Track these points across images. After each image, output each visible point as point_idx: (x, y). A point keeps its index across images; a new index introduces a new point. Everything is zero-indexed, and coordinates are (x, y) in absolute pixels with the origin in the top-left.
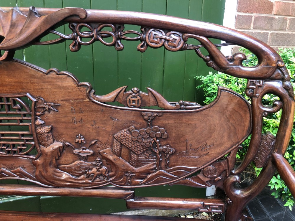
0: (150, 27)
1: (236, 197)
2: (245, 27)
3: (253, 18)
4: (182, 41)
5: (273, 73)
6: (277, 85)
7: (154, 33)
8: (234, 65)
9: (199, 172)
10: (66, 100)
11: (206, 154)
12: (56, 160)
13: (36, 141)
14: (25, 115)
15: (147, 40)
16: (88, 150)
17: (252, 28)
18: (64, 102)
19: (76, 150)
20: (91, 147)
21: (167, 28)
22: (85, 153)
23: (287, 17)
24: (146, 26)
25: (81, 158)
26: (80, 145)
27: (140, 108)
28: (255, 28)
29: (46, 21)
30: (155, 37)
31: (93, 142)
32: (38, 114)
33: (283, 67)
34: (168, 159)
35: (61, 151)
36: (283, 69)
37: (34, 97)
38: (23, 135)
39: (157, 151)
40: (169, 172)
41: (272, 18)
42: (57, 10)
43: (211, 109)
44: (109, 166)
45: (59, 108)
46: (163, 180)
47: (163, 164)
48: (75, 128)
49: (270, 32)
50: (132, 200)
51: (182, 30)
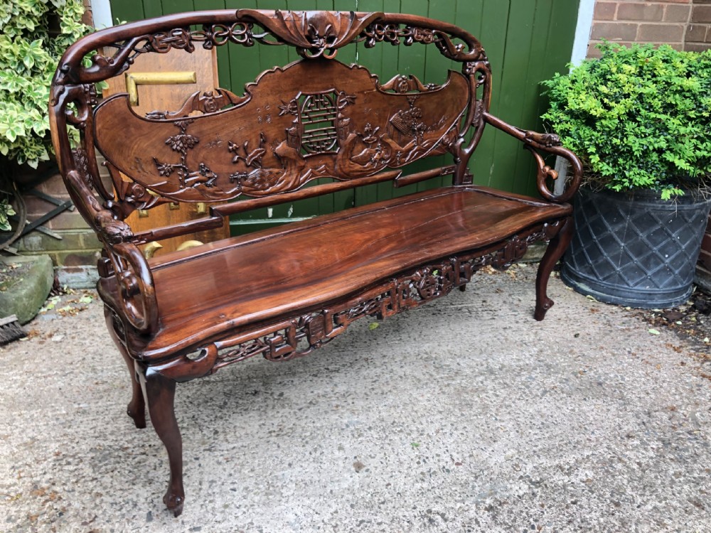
2: (607, 17)
3: (618, 5)
17: (615, 18)
23: (664, 4)
28: (619, 19)
41: (643, 5)
49: (640, 24)
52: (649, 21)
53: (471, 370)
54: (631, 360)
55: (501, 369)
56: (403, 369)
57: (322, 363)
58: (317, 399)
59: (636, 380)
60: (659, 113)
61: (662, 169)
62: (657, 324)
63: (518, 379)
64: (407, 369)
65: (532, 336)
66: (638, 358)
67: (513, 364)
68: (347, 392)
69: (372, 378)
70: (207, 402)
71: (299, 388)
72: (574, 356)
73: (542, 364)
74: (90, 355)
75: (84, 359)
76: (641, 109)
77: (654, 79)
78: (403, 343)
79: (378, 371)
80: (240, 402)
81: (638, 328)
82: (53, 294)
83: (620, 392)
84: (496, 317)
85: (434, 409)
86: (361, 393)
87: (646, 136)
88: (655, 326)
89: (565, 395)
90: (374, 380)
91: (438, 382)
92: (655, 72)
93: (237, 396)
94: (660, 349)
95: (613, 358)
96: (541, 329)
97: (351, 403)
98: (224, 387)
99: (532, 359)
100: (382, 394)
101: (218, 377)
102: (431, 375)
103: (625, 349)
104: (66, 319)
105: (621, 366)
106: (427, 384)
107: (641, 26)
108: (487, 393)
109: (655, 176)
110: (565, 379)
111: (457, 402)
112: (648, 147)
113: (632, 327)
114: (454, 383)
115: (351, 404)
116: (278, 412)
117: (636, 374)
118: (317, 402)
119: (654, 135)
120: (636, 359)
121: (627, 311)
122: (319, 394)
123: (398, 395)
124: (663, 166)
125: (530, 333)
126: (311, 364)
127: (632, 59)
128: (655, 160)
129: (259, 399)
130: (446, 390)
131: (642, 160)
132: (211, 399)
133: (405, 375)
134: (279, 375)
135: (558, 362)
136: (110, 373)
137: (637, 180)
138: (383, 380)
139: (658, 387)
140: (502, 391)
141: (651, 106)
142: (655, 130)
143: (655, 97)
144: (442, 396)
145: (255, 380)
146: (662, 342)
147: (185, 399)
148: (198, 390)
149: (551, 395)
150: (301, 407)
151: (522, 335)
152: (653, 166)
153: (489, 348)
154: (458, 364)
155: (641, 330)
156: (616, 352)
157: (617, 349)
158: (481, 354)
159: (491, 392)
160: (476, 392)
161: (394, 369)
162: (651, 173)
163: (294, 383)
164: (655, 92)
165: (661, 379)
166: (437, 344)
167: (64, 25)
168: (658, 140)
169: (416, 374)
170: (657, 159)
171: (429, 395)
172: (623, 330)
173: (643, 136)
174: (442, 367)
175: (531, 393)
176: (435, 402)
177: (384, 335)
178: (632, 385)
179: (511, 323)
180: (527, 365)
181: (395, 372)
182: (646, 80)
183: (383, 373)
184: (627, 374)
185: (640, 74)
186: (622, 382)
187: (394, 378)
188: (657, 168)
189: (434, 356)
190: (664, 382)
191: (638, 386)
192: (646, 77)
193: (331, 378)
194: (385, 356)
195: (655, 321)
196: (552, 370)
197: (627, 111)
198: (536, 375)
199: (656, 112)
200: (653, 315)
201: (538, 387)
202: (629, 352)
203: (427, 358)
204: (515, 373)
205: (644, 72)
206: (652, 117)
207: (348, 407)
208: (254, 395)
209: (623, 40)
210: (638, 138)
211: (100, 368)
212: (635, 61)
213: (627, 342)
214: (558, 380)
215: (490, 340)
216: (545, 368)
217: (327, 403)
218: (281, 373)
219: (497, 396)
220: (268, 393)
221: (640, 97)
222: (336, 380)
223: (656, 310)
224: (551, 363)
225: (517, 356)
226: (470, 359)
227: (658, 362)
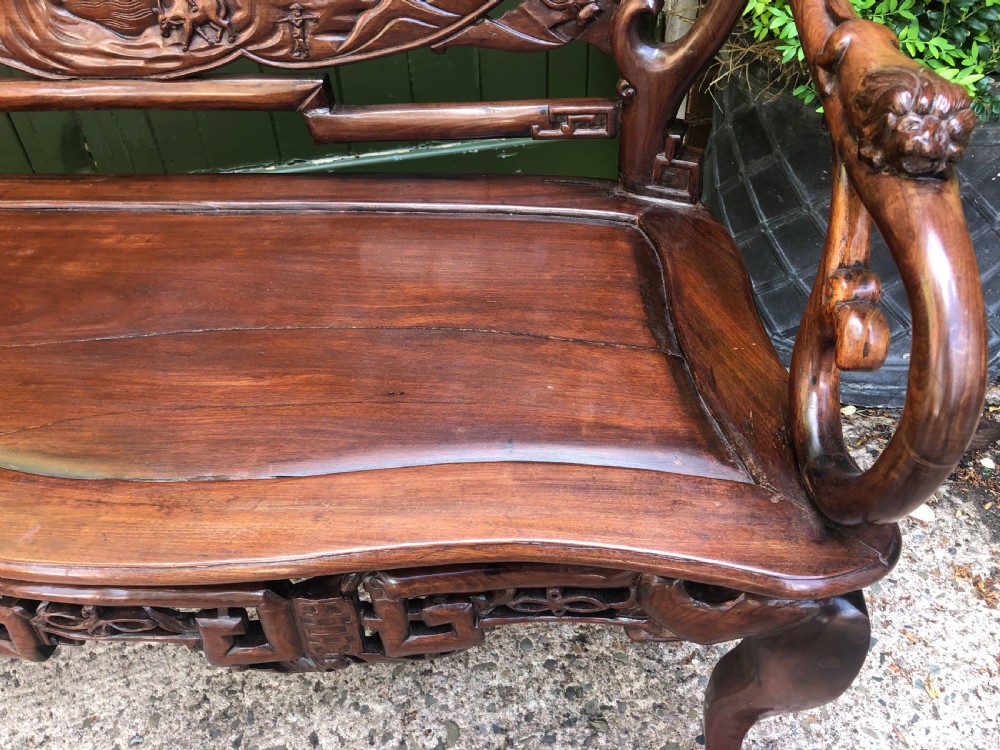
1: (644, 69)
46: (411, 32)
50: (322, 112)
73: (575, 708)
94: (935, 591)
99: (548, 688)
152: (977, 16)
162: (967, 46)
188: (991, 23)
224: (605, 702)
225: (505, 673)
226: (356, 705)
227: (932, 660)
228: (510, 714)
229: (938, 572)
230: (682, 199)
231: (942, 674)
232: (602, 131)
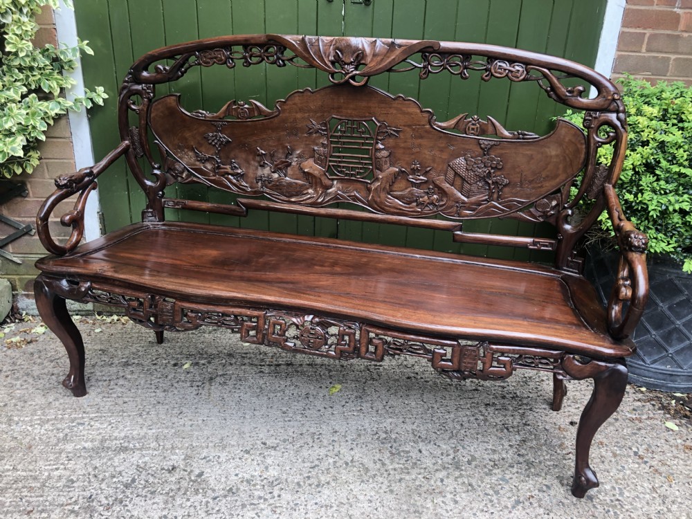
0: (496, 58)
1: (566, 231)
2: (634, 49)
3: (647, 35)
4: (525, 72)
5: (610, 105)
6: (613, 117)
7: (499, 64)
8: (572, 96)
9: (532, 205)
10: (409, 126)
11: (540, 187)
12: (390, 186)
13: (374, 165)
14: (367, 139)
15: (493, 71)
16: (421, 177)
17: (644, 50)
18: (406, 128)
19: (411, 177)
20: (426, 174)
21: (512, 60)
22: (419, 180)
24: (492, 57)
25: (413, 184)
26: (414, 171)
27: (478, 136)
28: (648, 51)
29: (403, 52)
30: (500, 67)
31: (428, 169)
32: (380, 138)
33: (619, 99)
34: (501, 190)
35: (396, 176)
36: (618, 102)
37: (379, 122)
38: (362, 158)
39: (490, 182)
40: (500, 204)
41: (678, 37)
42: (415, 42)
43: (549, 139)
44: (440, 195)
45: (401, 134)
46: (495, 213)
47: (495, 196)
48: (413, 154)
49: (673, 57)
50: (458, 233)
51: (526, 62)
52: (686, 54)
53: (434, 461)
54: (637, 466)
55: (469, 463)
56: (352, 453)
57: (261, 436)
58: (239, 486)
59: (638, 497)
60: (684, 167)
61: (686, 234)
62: (677, 415)
63: (487, 479)
64: (357, 454)
65: (518, 418)
66: (646, 462)
67: (486, 456)
68: (276, 480)
69: (312, 462)
70: (114, 477)
71: (223, 468)
72: (564, 452)
73: (521, 459)
74: (14, 401)
75: (5, 405)
76: (662, 160)
77: (680, 125)
78: (362, 415)
79: (323, 452)
80: (151, 480)
81: (651, 418)
82: (9, 321)
83: (615, 513)
84: (480, 388)
85: (374, 514)
86: (293, 482)
87: (666, 193)
88: (674, 417)
89: (541, 511)
90: (313, 465)
91: (389, 474)
92: (683, 116)
93: (150, 472)
94: (675, 452)
95: (613, 460)
96: (531, 410)
97: (276, 495)
98: (140, 459)
99: (510, 452)
100: (318, 486)
101: (139, 443)
102: (384, 464)
103: (631, 449)
104: (9, 352)
105: (622, 474)
106: (375, 475)
107: (674, 60)
108: (445, 496)
109: (676, 242)
110: (546, 486)
111: (405, 507)
112: (667, 207)
113: (644, 417)
114: (407, 477)
115: (276, 498)
116: (188, 500)
117: (639, 487)
118: (238, 489)
119: (676, 192)
120: (643, 465)
121: (642, 392)
122: (243, 478)
123: (335, 489)
124: (686, 231)
125: (516, 413)
126: (248, 435)
127: (655, 99)
128: (677, 223)
129: (173, 479)
130: (395, 487)
131: (660, 222)
132: (120, 473)
133: (352, 461)
134: (207, 447)
135: (542, 458)
136: (24, 427)
137: (653, 245)
138: (324, 466)
139: (665, 509)
140: (464, 495)
141: (674, 157)
142: (678, 186)
143: (680, 147)
144: (389, 496)
145: (177, 451)
146: (679, 441)
147: (90, 470)
148: (110, 459)
149: (524, 509)
150: (217, 495)
151: (505, 416)
152: (674, 229)
153: (462, 432)
154: (420, 451)
155: (655, 422)
156: (618, 452)
157: (621, 448)
158: (450, 438)
159: (449, 496)
160: (431, 494)
161: (341, 452)
162: (671, 237)
163: (220, 460)
164: (680, 141)
165: (671, 499)
166: (401, 420)
167: (9, 43)
168: (681, 199)
169: (365, 461)
170: (680, 221)
171: (373, 493)
172: (632, 420)
173: (663, 192)
174: (399, 454)
175: (499, 503)
176: (378, 504)
177: (343, 403)
178: (632, 504)
179: (497, 397)
180: (503, 459)
181: (341, 456)
182: (670, 125)
183: (327, 456)
184: (628, 486)
185: (664, 118)
186: (620, 498)
187: (338, 465)
188: (678, 232)
189: (393, 437)
190: (673, 502)
191: (639, 506)
192: (670, 122)
193: (264, 457)
194: (336, 432)
195: (675, 410)
196: (533, 470)
197: (644, 161)
198: (511, 476)
199: (681, 165)
200: (673, 402)
201: (509, 494)
202: (636, 453)
203: (385, 439)
204: (486, 470)
205: (668, 115)
206: (674, 170)
207: (271, 501)
208: (170, 472)
209: (653, 75)
210: (656, 194)
211: (16, 419)
212: (659, 102)
213: (634, 437)
214: (538, 486)
215: (465, 419)
216: (524, 466)
217: (249, 492)
218: (210, 444)
219: (456, 502)
220: (186, 471)
221: (662, 146)
222: (269, 461)
223: (678, 395)
224: (534, 460)
225: (493, 445)
226: (435, 444)
227: (671, 471)
228: (496, 457)
229: (677, 446)
230: (576, 273)
231: (675, 475)
232: (550, 249)
